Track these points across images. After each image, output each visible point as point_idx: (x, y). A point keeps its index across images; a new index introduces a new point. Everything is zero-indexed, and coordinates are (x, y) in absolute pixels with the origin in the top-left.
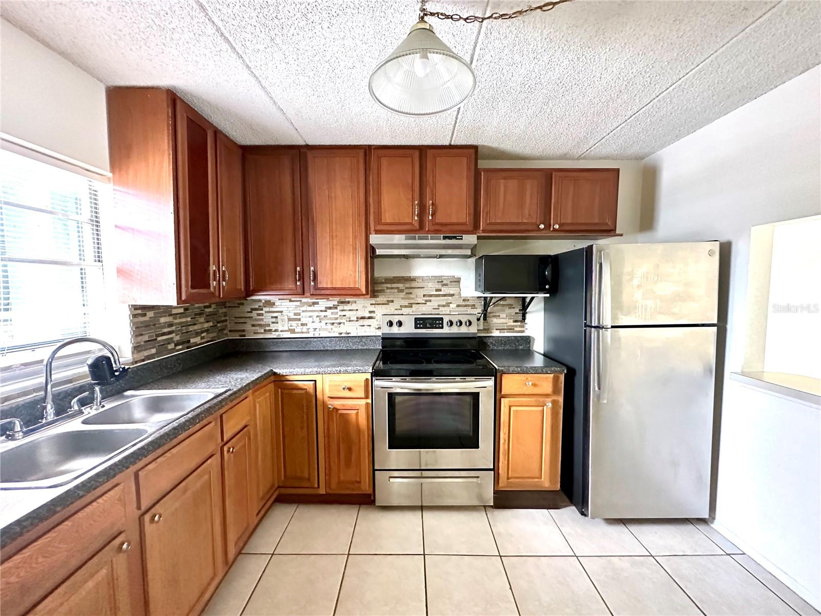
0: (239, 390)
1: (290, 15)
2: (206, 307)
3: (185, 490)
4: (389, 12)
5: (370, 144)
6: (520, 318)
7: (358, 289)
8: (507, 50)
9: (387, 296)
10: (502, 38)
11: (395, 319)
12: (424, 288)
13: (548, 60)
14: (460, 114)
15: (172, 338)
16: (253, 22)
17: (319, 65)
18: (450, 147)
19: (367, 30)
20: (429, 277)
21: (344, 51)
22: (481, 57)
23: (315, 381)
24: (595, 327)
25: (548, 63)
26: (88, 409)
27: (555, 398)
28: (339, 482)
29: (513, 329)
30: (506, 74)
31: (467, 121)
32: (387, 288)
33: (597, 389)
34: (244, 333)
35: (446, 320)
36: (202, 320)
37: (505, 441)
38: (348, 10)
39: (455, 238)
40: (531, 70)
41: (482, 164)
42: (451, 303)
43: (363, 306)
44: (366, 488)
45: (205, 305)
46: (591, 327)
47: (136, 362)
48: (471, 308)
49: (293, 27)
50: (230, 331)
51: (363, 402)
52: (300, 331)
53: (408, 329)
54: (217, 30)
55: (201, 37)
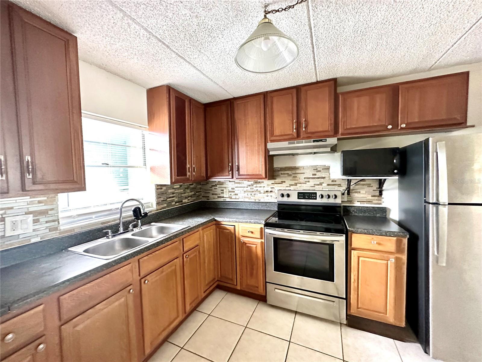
0: (194, 227)
1: (203, 37)
2: (190, 185)
3: (162, 272)
4: (249, 18)
5: (267, 90)
6: (377, 193)
7: (261, 175)
8: (333, 14)
9: (281, 179)
10: (326, 8)
11: (285, 193)
12: (304, 173)
13: (369, 10)
14: (316, 61)
15: (174, 200)
16: (189, 46)
17: (225, 57)
18: (318, 82)
19: (242, 32)
20: (308, 166)
21: (234, 46)
22: (316, 24)
23: (235, 226)
24: (433, 204)
25: (370, 12)
26: (136, 229)
27: (399, 256)
28: (247, 285)
29: (372, 202)
30: (339, 29)
31: (323, 65)
32: (282, 174)
33: (436, 253)
34: (208, 198)
35: (318, 194)
36: (189, 191)
37: (355, 280)
38: (229, 25)
39: (321, 141)
40: (357, 21)
41: (340, 90)
42: (323, 183)
43: (267, 184)
44: (261, 291)
45: (190, 183)
46: (429, 203)
47: (158, 210)
48: (338, 187)
49: (206, 43)
50: (203, 197)
51: (260, 241)
52: (234, 198)
53: (294, 199)
54: (176, 54)
55: (172, 60)
